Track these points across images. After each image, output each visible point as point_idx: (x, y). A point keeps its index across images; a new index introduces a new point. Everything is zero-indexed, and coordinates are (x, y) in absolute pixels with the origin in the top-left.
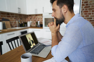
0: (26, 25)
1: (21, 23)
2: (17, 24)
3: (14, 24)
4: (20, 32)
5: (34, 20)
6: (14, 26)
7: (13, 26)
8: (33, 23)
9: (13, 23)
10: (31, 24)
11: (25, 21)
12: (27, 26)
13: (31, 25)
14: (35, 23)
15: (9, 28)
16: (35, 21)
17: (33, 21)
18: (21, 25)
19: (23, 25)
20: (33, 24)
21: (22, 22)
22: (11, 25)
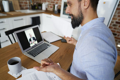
0: (40, 7)
1: (33, 5)
2: (27, 6)
3: (24, 4)
4: (31, 18)
5: (52, 2)
6: (25, 7)
7: (22, 7)
8: (50, 6)
9: (22, 3)
10: (47, 7)
11: (39, 2)
12: (41, 9)
13: (46, 9)
14: (53, 6)
15: (18, 9)
16: (52, 4)
17: (50, 3)
18: (33, 8)
19: (36, 8)
20: (49, 8)
21: (35, 4)
22: (20, 6)
